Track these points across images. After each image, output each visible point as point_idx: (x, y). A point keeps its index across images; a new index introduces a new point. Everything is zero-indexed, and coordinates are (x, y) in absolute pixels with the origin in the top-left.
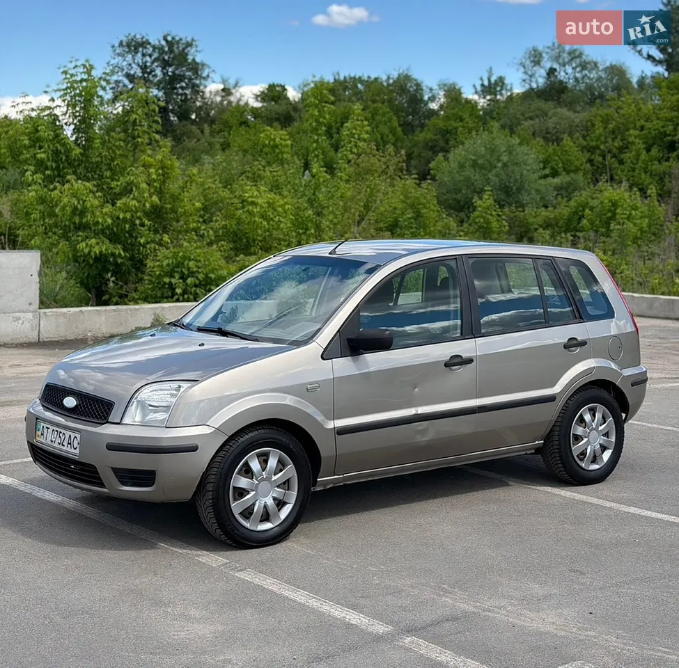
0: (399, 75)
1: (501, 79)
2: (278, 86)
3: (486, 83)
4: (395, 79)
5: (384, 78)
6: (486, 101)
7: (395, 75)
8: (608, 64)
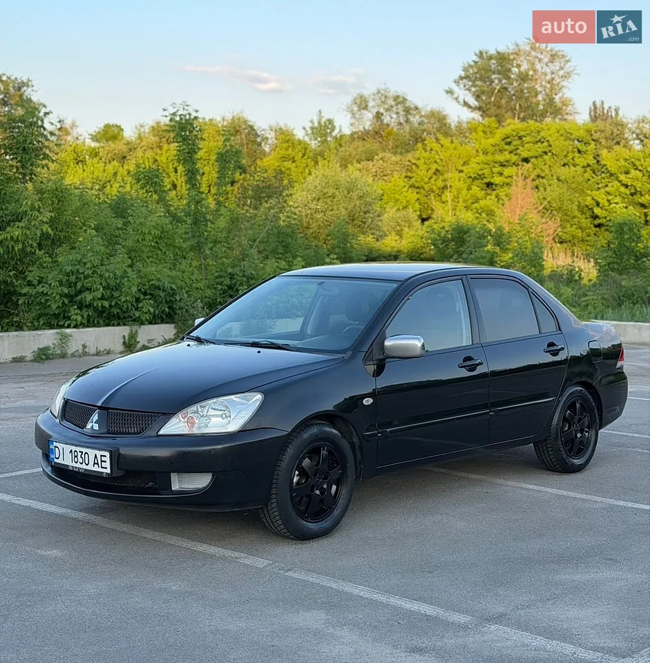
0: (233, 117)
1: (330, 121)
2: (113, 126)
3: (316, 124)
4: (230, 121)
5: (219, 119)
6: (317, 142)
7: (229, 117)
8: (429, 109)
